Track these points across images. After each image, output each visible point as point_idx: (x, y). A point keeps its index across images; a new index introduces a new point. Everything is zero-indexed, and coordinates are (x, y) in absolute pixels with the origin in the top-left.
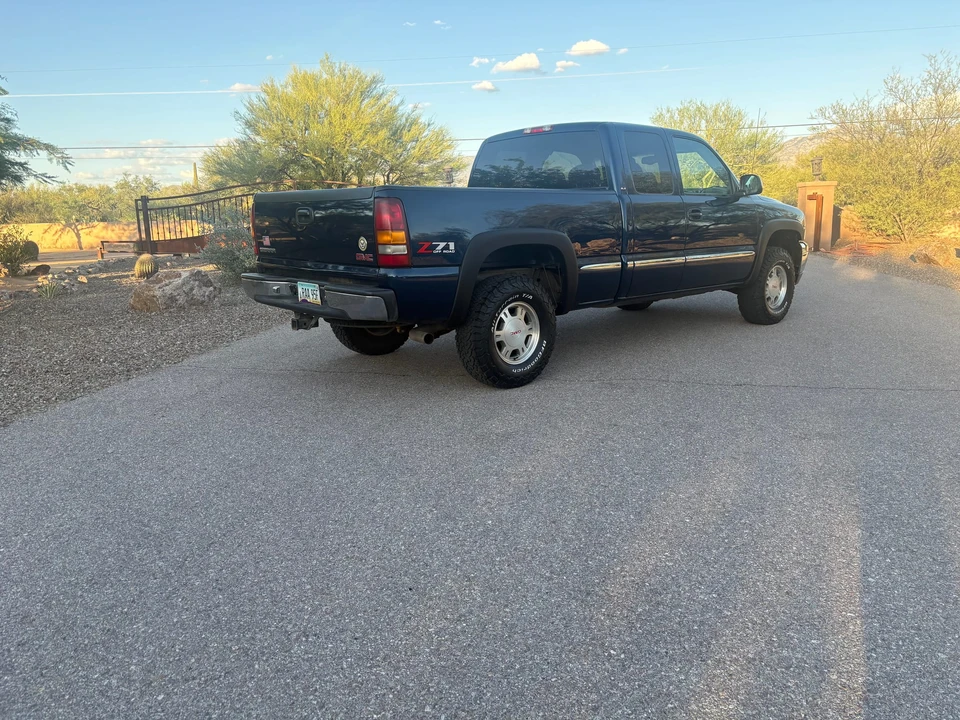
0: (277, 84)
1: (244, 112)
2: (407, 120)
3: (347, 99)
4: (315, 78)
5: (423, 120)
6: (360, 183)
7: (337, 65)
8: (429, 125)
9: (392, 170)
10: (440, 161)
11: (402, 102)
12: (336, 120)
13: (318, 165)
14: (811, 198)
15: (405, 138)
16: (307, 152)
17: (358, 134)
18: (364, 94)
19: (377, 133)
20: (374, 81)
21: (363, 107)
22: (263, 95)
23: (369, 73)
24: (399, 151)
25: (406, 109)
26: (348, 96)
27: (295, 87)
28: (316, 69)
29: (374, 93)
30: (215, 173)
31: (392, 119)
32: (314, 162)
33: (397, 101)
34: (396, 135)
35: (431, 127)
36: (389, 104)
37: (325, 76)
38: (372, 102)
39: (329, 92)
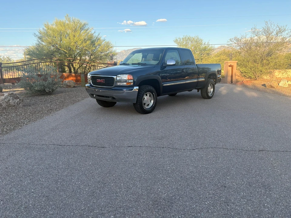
0: (50, 24)
1: (37, 33)
2: (96, 38)
3: (75, 30)
4: (64, 23)
5: (102, 39)
6: (80, 59)
7: (71, 18)
8: (104, 40)
9: (91, 55)
10: (108, 52)
11: (95, 32)
12: (72, 37)
13: (66, 53)
14: (230, 66)
15: (96, 44)
16: (61, 48)
17: (79, 43)
18: (82, 29)
19: (86, 42)
20: (84, 25)
21: (81, 33)
22: (45, 28)
23: (83, 22)
24: (94, 48)
25: (96, 35)
26: (76, 29)
27: (57, 25)
28: (64, 20)
29: (85, 28)
30: (27, 55)
31: (92, 37)
32: (64, 52)
33: (93, 32)
34: (93, 43)
35: (105, 41)
36: (90, 33)
37: (67, 22)
38: (84, 32)
39: (69, 27)
